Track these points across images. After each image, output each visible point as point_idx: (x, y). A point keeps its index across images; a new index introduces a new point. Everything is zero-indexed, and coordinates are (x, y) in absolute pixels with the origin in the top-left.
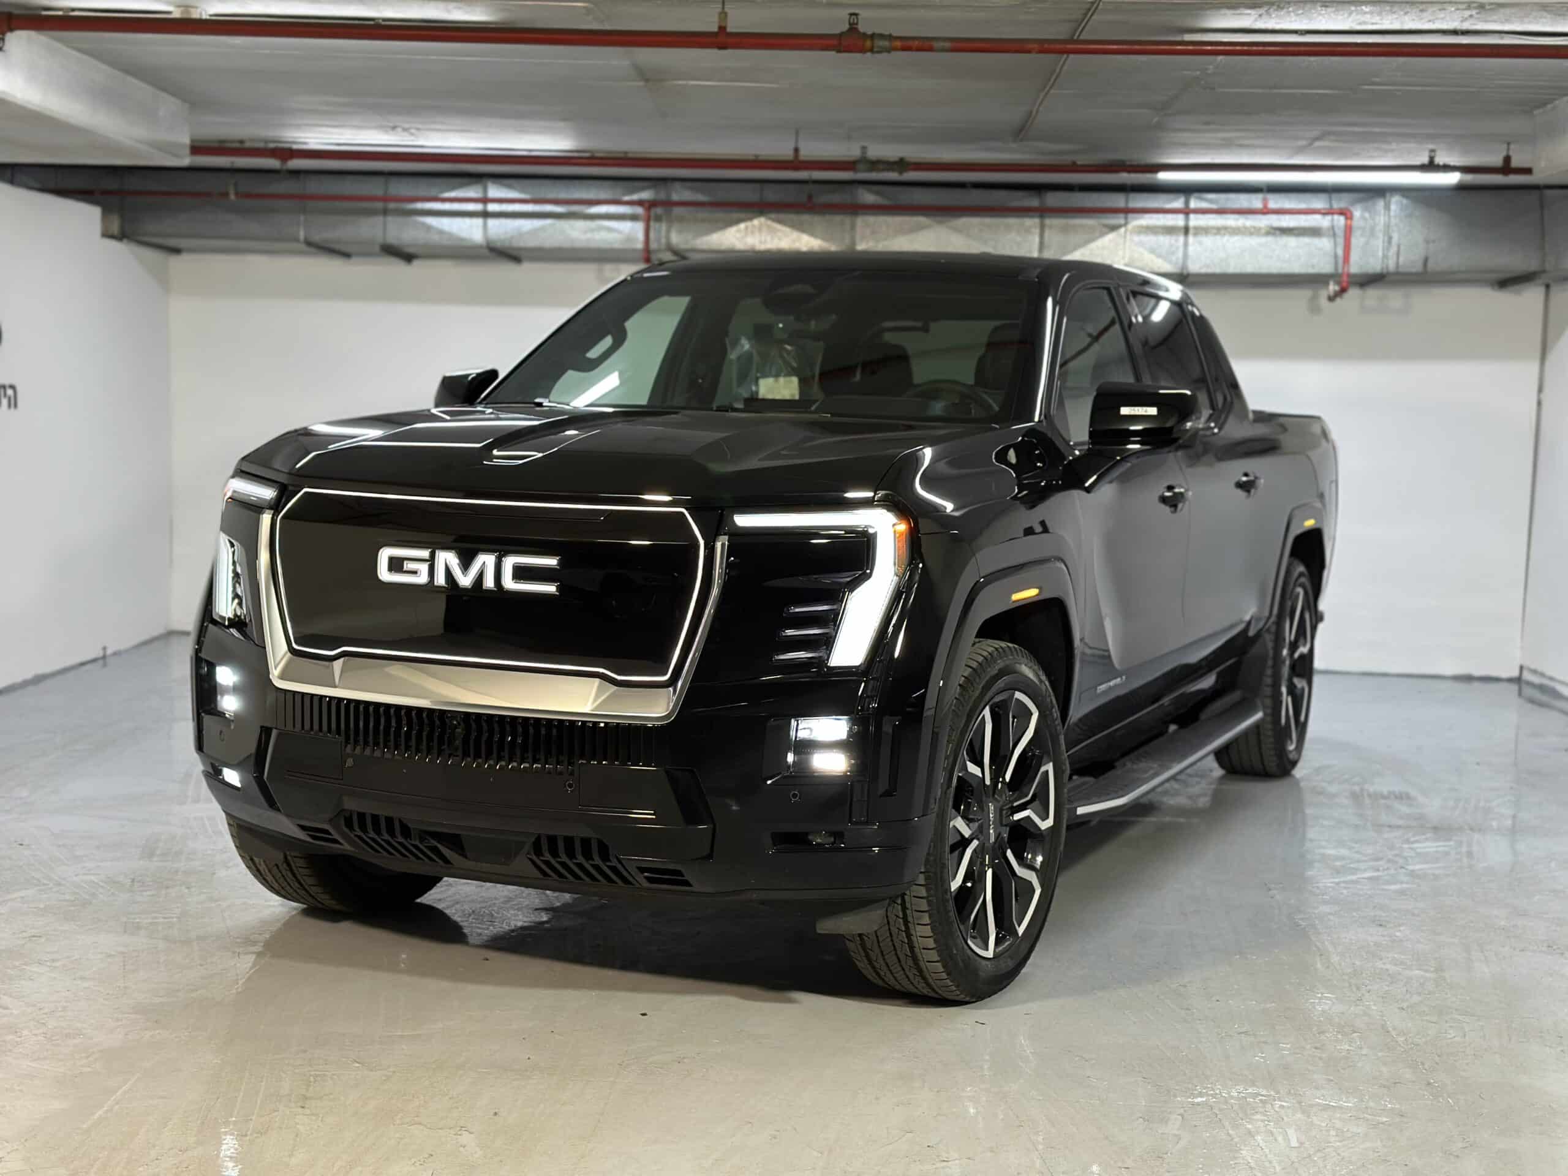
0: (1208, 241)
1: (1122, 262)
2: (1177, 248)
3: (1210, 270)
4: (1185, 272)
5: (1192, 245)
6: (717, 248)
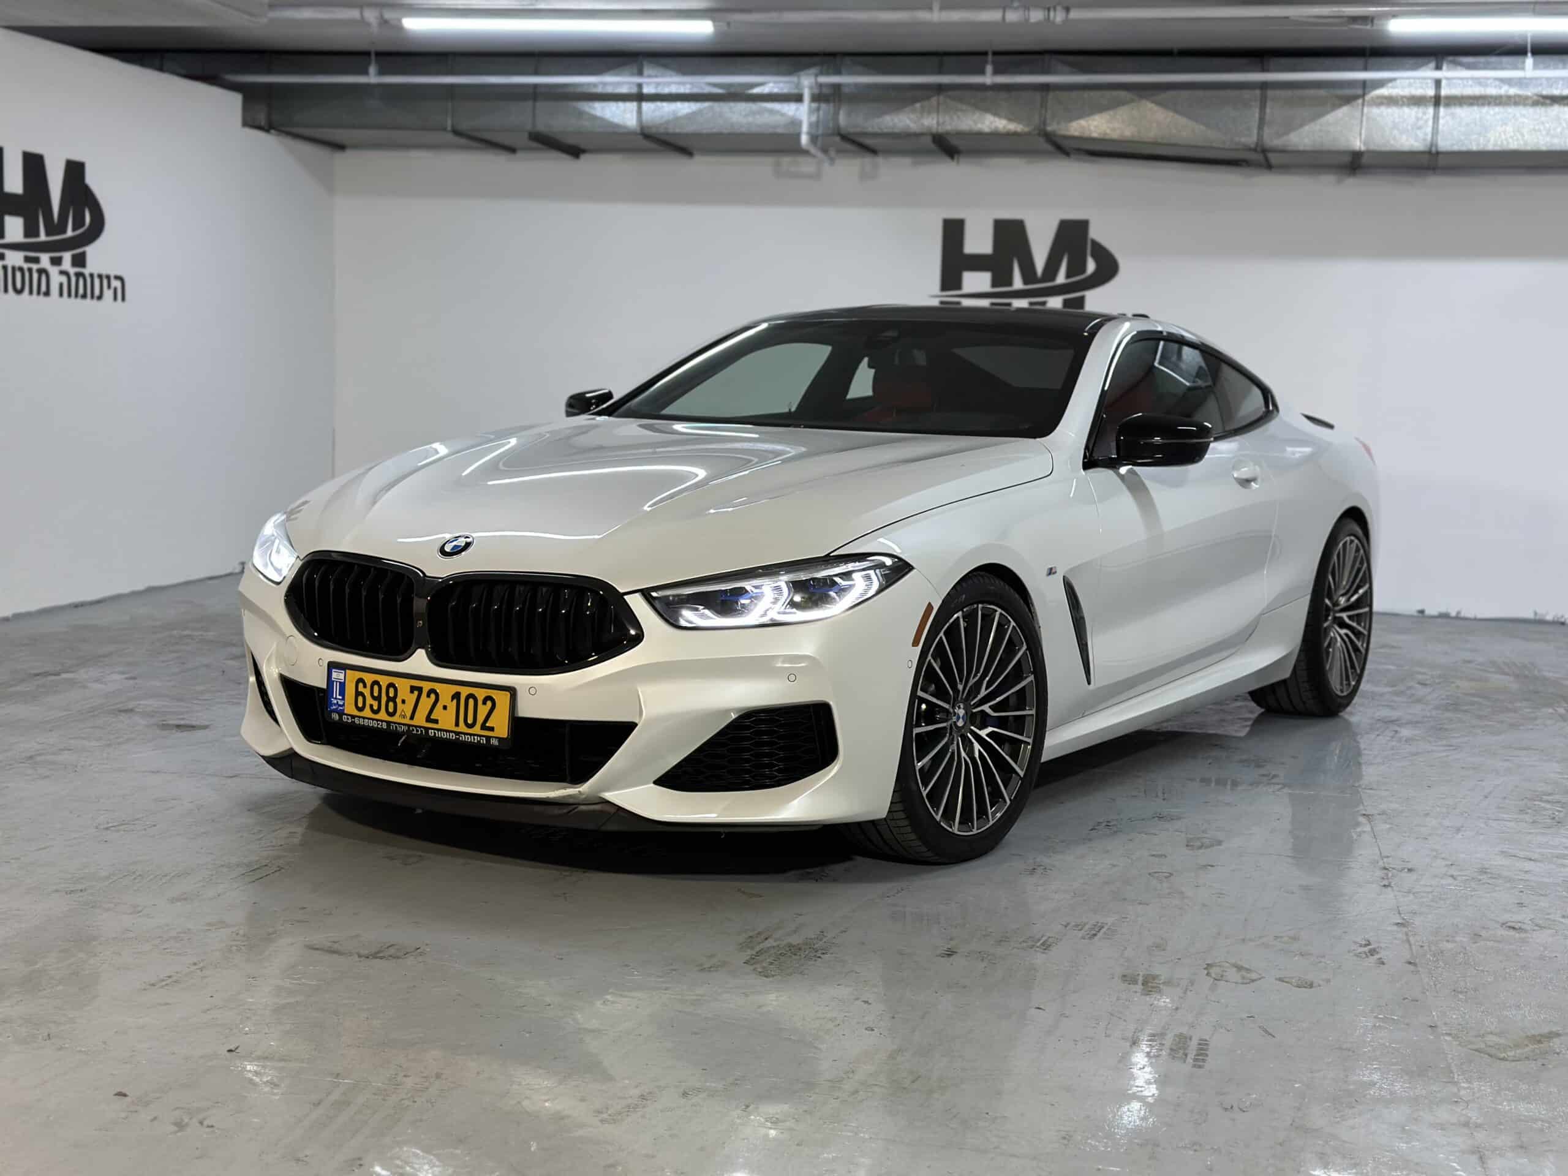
0: (1464, 113)
1: (1358, 143)
2: (1426, 121)
3: (1464, 148)
4: (1434, 149)
5: (1443, 118)
6: (890, 131)
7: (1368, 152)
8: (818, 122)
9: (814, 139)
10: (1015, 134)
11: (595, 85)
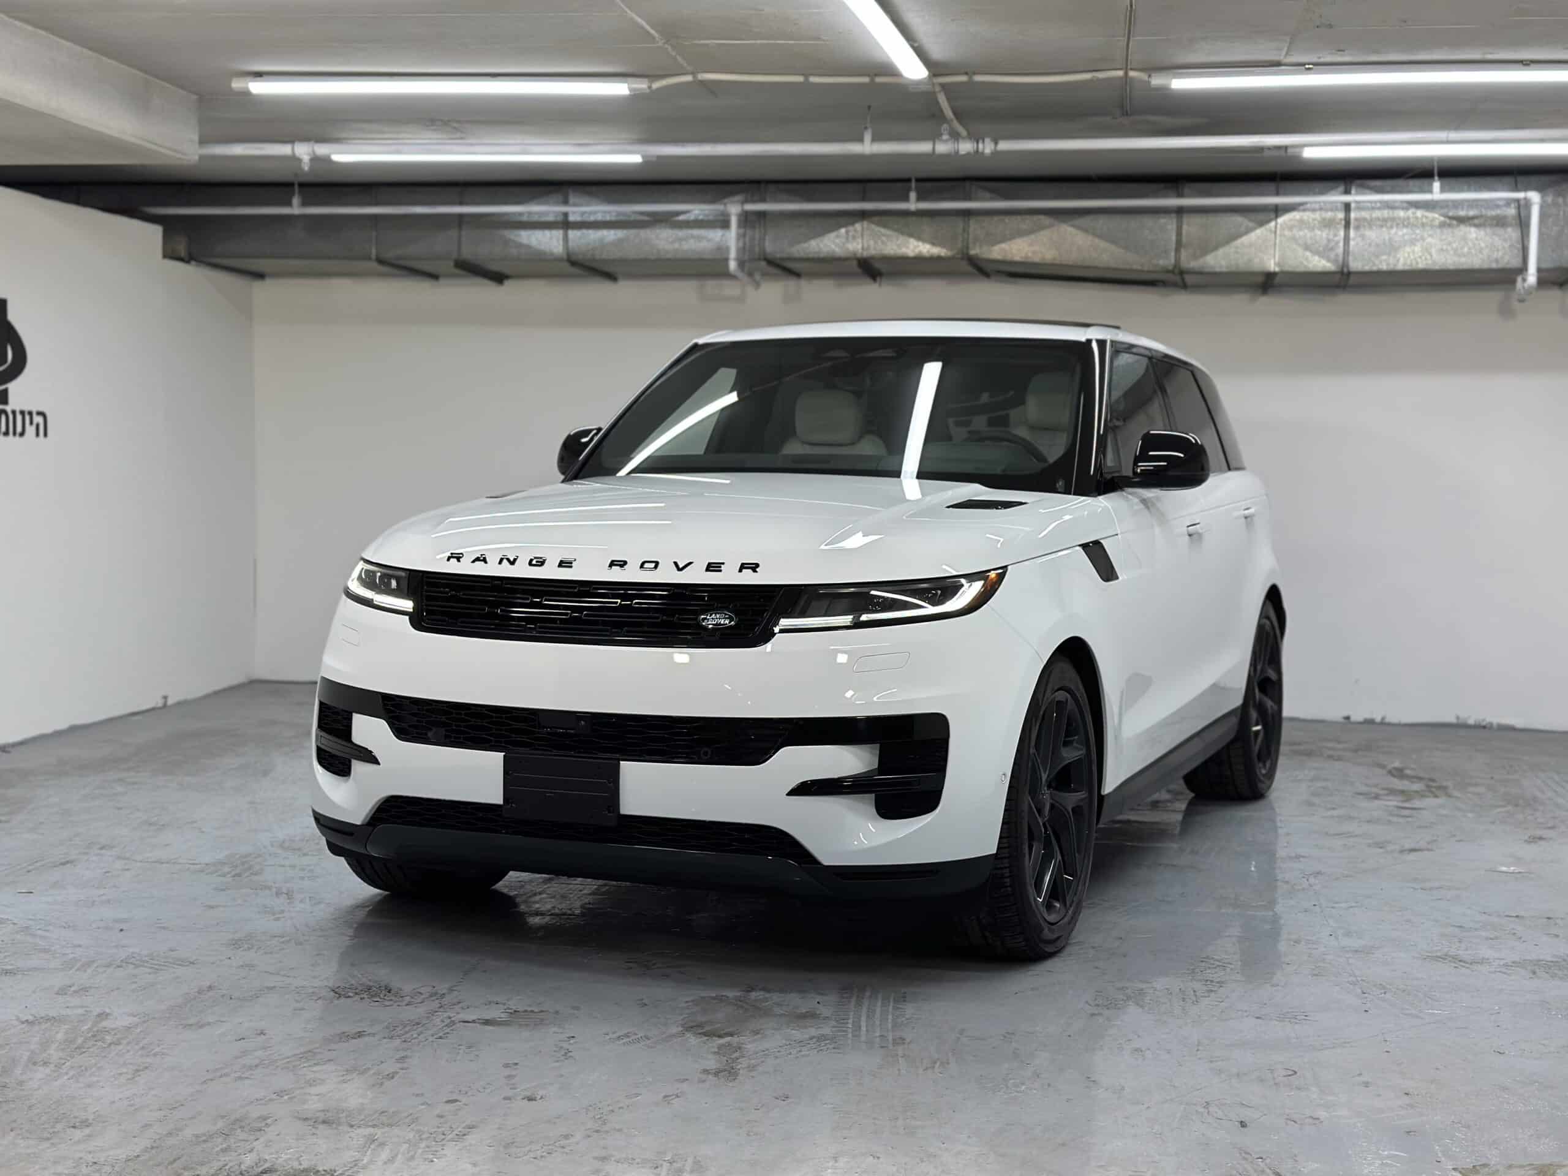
0: (1372, 234)
1: (1272, 262)
2: (1337, 243)
3: (1375, 268)
4: (1345, 270)
5: (1354, 239)
6: (816, 256)
7: (1283, 273)
8: (744, 248)
9: (741, 264)
10: (939, 259)
11: (521, 214)
